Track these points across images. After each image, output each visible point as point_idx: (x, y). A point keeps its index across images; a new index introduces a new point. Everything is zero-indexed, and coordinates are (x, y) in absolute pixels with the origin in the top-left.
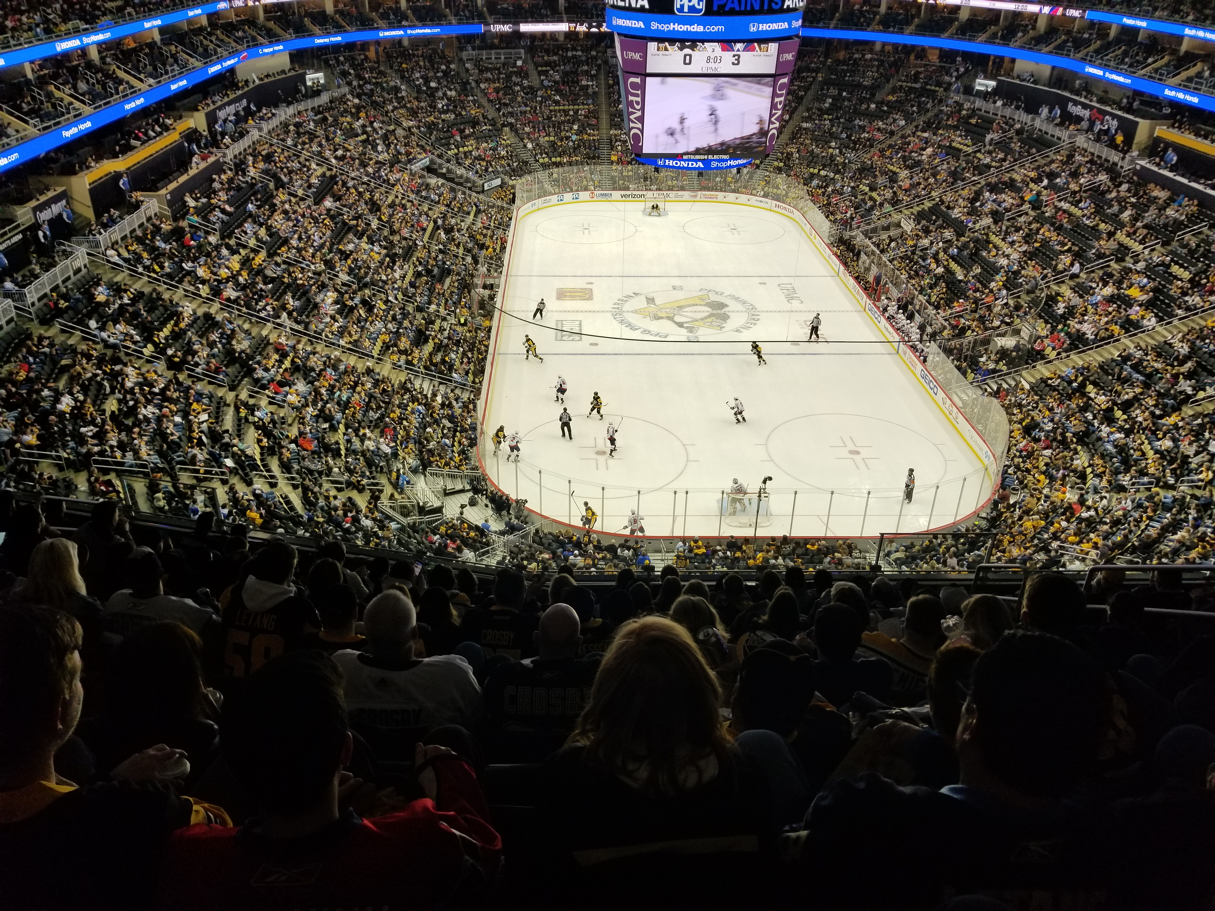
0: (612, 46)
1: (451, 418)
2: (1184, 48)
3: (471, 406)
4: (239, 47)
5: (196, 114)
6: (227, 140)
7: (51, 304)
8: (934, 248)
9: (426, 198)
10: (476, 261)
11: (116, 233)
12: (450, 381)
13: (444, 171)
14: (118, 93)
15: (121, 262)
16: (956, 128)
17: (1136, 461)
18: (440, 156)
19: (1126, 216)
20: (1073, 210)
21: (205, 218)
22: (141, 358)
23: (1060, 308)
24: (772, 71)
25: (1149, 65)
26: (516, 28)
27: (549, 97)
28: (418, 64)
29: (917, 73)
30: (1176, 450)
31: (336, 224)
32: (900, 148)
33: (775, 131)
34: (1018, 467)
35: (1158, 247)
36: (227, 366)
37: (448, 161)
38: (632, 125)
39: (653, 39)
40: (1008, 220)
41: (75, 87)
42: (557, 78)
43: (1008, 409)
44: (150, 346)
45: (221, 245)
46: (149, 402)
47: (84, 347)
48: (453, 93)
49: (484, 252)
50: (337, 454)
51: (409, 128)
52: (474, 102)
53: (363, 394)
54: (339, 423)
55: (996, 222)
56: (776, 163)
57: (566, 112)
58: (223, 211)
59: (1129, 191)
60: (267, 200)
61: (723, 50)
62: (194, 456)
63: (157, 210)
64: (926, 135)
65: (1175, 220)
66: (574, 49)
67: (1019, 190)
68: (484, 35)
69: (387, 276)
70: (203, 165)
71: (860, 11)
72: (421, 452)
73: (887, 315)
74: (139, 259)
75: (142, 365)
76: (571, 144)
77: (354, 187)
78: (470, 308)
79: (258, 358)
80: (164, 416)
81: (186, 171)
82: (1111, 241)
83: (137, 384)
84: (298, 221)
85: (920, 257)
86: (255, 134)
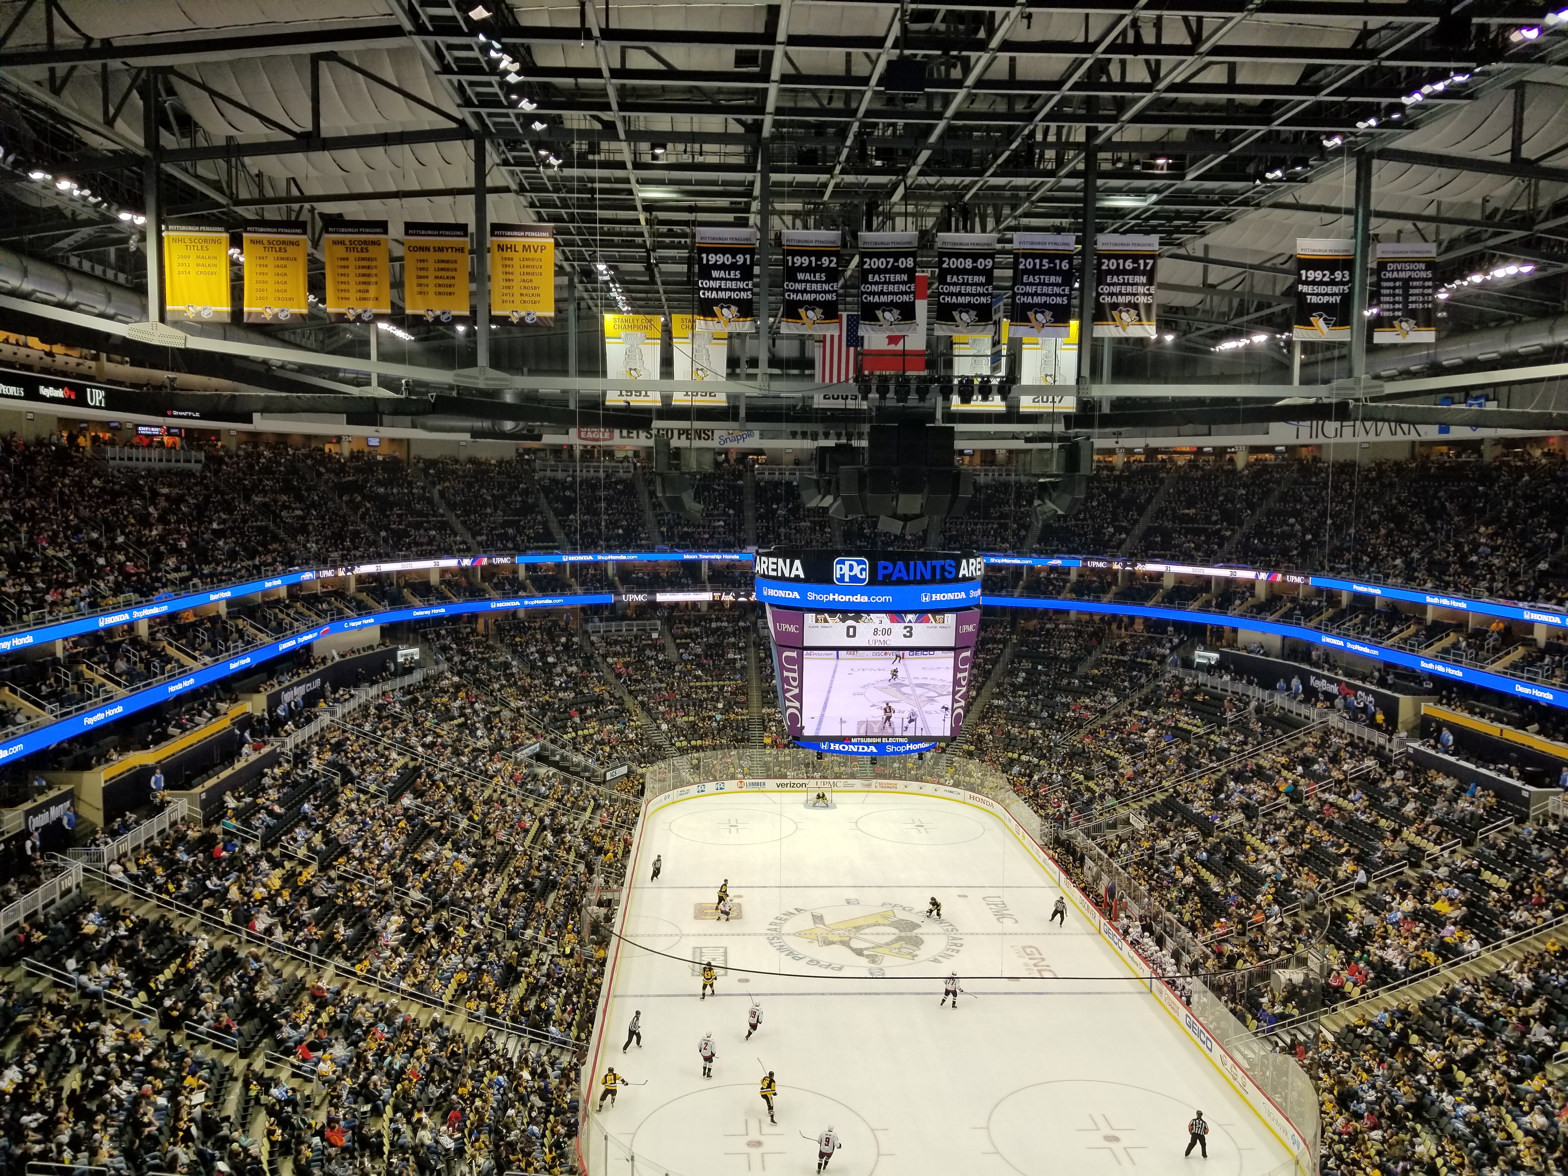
0: (764, 616)
1: (543, 1093)
2: (1430, 617)
3: (572, 1075)
4: (321, 621)
5: (256, 696)
6: (290, 726)
7: (22, 936)
8: (1177, 852)
9: (531, 792)
10: (590, 870)
11: (127, 843)
12: (546, 1037)
13: (557, 758)
14: (163, 673)
15: (126, 881)
16: (1180, 706)
17: (1502, 1147)
18: (554, 741)
19: (1409, 809)
20: (1341, 802)
21: (246, 822)
22: (125, 1011)
23: (1353, 930)
24: (952, 644)
25: (1395, 635)
26: (651, 598)
27: (689, 672)
28: (533, 636)
29: (1123, 645)
30: (1554, 1130)
31: (413, 826)
32: (1116, 729)
33: (961, 711)
34: (1339, 1157)
35: (1459, 847)
36: (240, 1023)
37: (563, 747)
38: (788, 704)
39: (810, 610)
40: (1264, 815)
41: (112, 668)
42: (699, 651)
43: (1308, 1069)
44: (143, 995)
45: (261, 857)
46: (126, 1074)
47: (54, 997)
48: (574, 669)
49: (602, 857)
50: (377, 1152)
51: (518, 709)
52: (599, 678)
53: (423, 1059)
54: (385, 1103)
55: (1249, 818)
56: (965, 747)
57: (709, 689)
58: (271, 813)
59: (1406, 778)
60: (330, 799)
61: (892, 621)
62: (175, 1158)
63: (186, 812)
64: (1145, 714)
65: (1472, 814)
66: (718, 619)
67: (1270, 779)
68: (613, 605)
69: (473, 892)
70: (254, 756)
71: (1048, 579)
72: (497, 1146)
73: (1129, 939)
74: (150, 874)
75: (127, 1021)
76: (715, 724)
77: (442, 780)
78: (579, 933)
79: (287, 1009)
80: (145, 1096)
81: (232, 764)
82: (1398, 842)
83: (114, 1049)
84: (365, 823)
85: (1161, 862)
86: (325, 719)
